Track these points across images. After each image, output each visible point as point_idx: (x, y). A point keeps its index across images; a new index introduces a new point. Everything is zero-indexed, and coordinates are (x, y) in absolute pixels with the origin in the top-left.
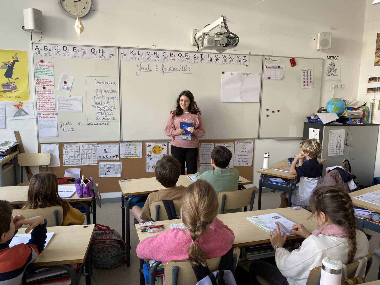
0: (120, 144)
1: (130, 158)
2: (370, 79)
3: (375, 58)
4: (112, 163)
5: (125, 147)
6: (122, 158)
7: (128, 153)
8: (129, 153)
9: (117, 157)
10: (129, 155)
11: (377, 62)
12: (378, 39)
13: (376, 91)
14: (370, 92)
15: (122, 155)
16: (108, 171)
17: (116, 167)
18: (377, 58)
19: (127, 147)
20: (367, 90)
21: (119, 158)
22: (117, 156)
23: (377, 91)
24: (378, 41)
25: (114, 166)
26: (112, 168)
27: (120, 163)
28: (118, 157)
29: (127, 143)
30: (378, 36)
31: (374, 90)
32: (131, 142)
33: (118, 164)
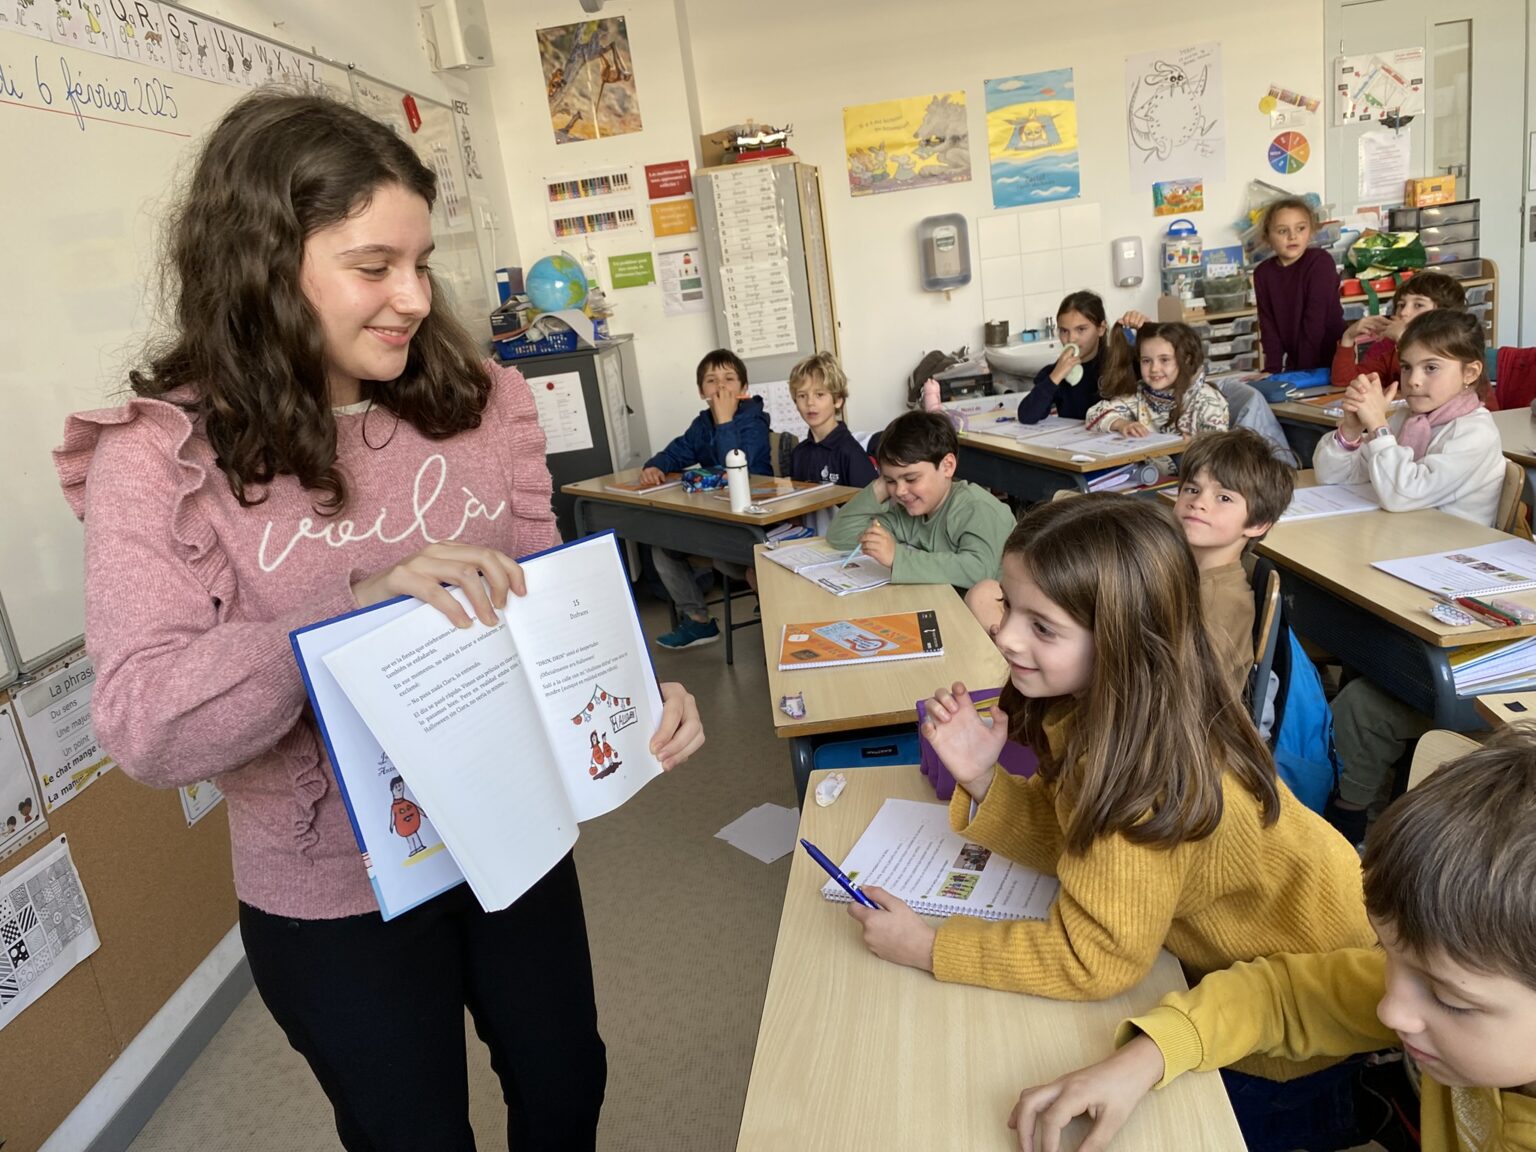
0: (14, 701)
1: (94, 777)
2: (555, 190)
3: (553, 114)
4: (16, 884)
5: (46, 713)
6: (57, 804)
7: (77, 746)
8: (82, 750)
9: (28, 819)
10: (87, 763)
11: (566, 130)
12: (546, 51)
13: (588, 228)
14: (565, 232)
15: (51, 778)
16: (16, 959)
17: (49, 896)
18: (559, 115)
19: (58, 706)
20: (553, 227)
21: (42, 819)
22: (25, 806)
23: (592, 226)
24: (547, 56)
25: (35, 902)
26: (28, 920)
27: (58, 850)
28: (33, 814)
29: (49, 679)
30: (542, 38)
31: (581, 223)
32: (67, 660)
33: (51, 860)
